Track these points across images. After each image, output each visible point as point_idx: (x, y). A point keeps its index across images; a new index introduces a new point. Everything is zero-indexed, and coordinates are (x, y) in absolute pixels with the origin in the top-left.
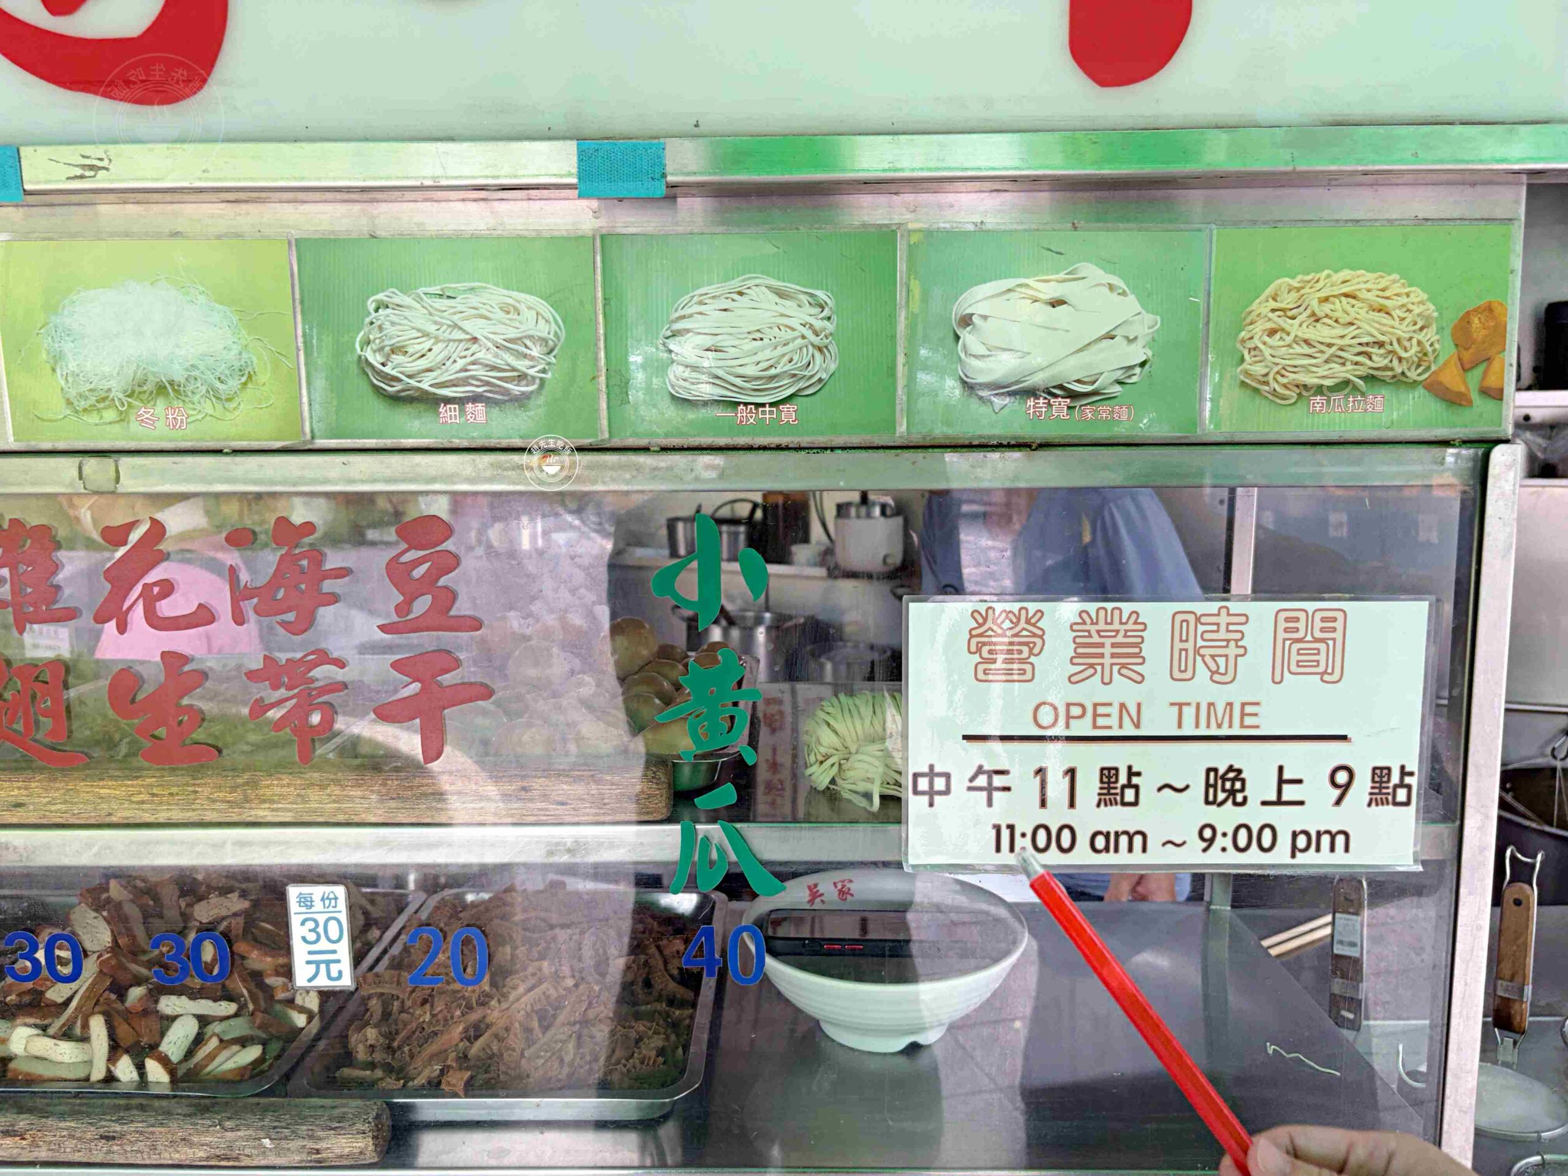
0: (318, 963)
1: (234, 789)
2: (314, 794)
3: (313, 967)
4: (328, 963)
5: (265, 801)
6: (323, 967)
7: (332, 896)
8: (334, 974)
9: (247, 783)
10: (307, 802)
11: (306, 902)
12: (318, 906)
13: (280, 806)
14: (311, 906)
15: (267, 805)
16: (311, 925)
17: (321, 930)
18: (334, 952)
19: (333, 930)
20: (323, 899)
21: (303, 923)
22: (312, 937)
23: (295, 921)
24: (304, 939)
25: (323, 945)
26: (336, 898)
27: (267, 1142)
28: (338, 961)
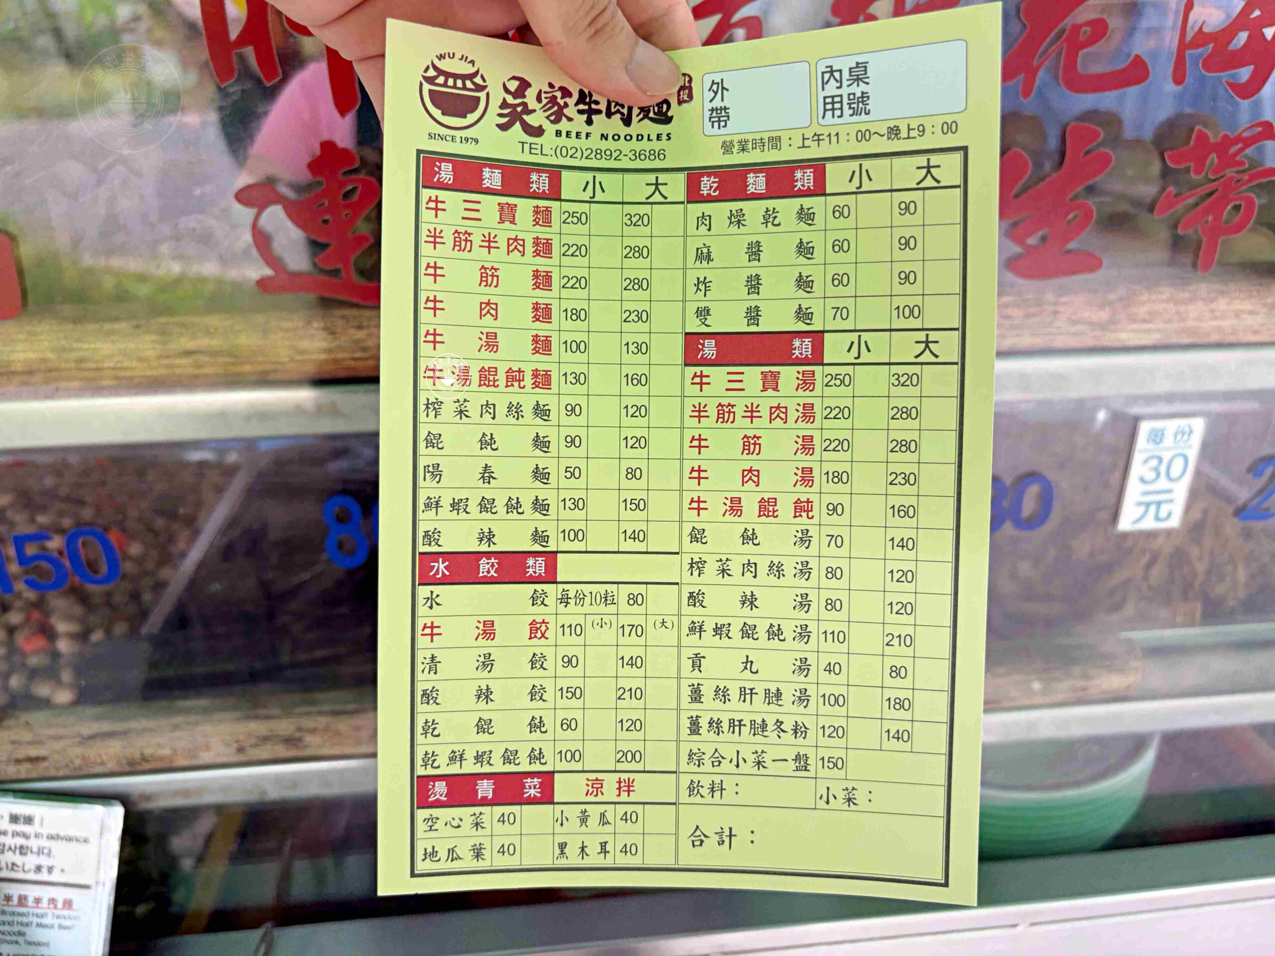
0: (1148, 505)
1: (1102, 306)
2: (1196, 309)
3: (1142, 509)
4: (1159, 504)
5: (1134, 321)
6: (1153, 509)
7: (1187, 429)
8: (1163, 514)
9: (1121, 299)
10: (1184, 320)
11: (1157, 437)
12: (1168, 441)
13: (1150, 326)
14: (1161, 441)
15: (1135, 326)
16: (1154, 463)
17: (1163, 469)
18: (1170, 491)
19: (1177, 467)
20: (1176, 435)
21: (1146, 461)
22: (1152, 475)
23: (1138, 458)
24: (1143, 480)
25: (1163, 484)
26: (1191, 432)
27: (1036, 686)
28: (1171, 501)
